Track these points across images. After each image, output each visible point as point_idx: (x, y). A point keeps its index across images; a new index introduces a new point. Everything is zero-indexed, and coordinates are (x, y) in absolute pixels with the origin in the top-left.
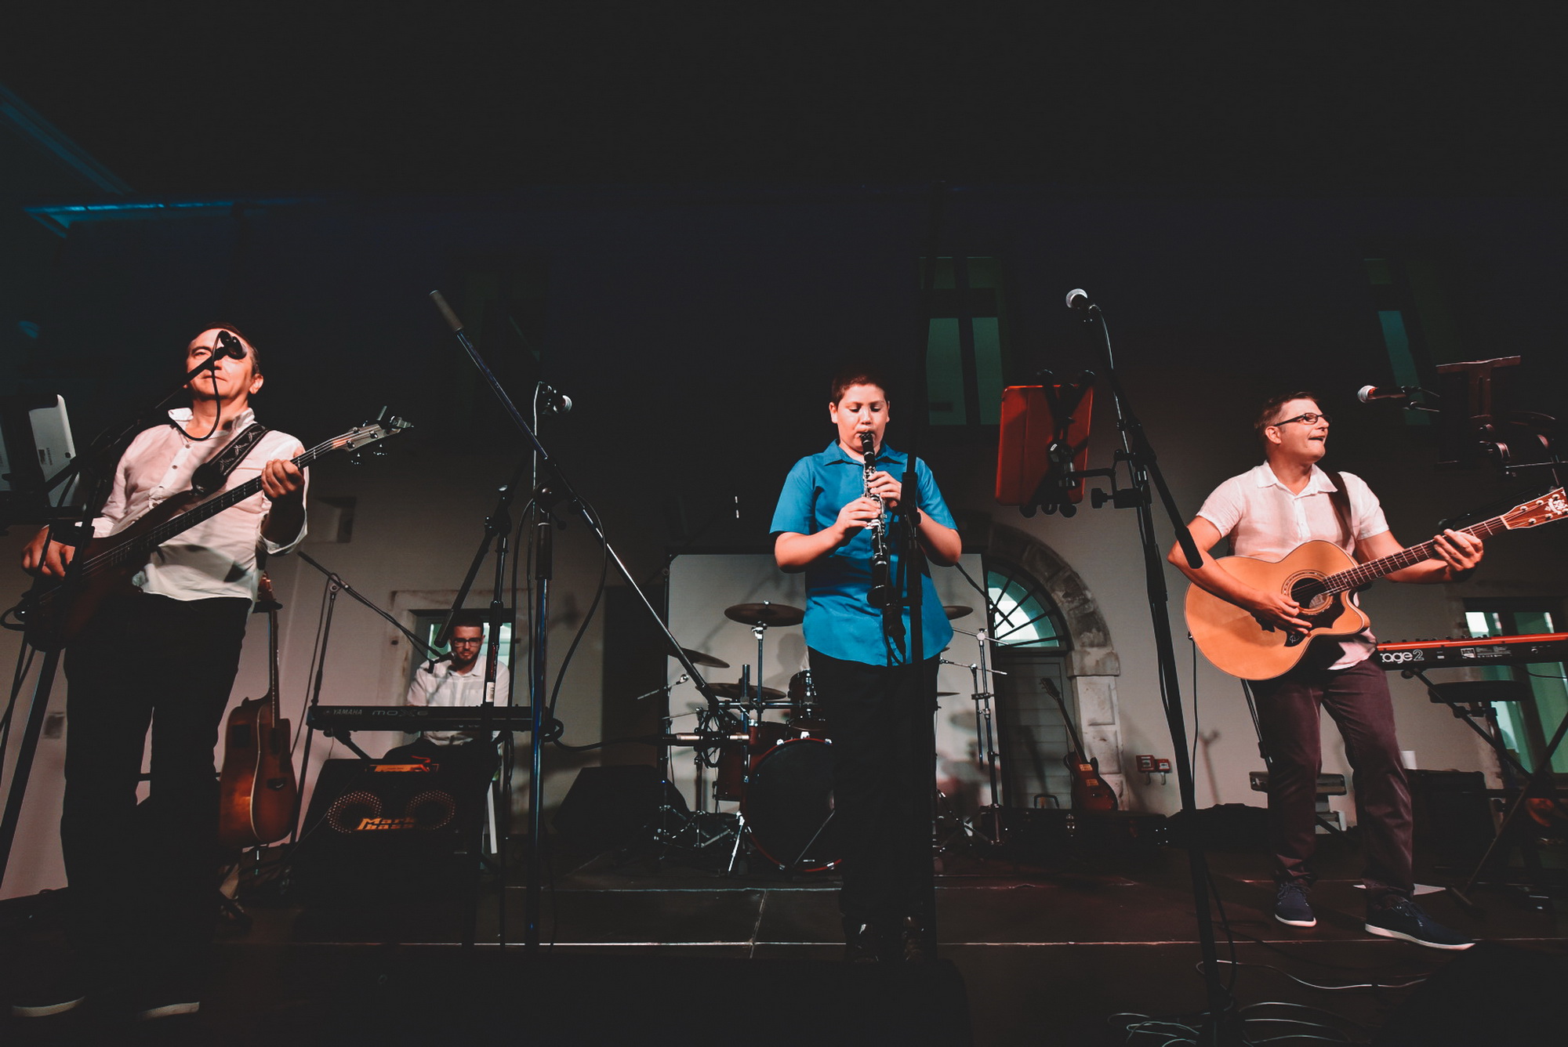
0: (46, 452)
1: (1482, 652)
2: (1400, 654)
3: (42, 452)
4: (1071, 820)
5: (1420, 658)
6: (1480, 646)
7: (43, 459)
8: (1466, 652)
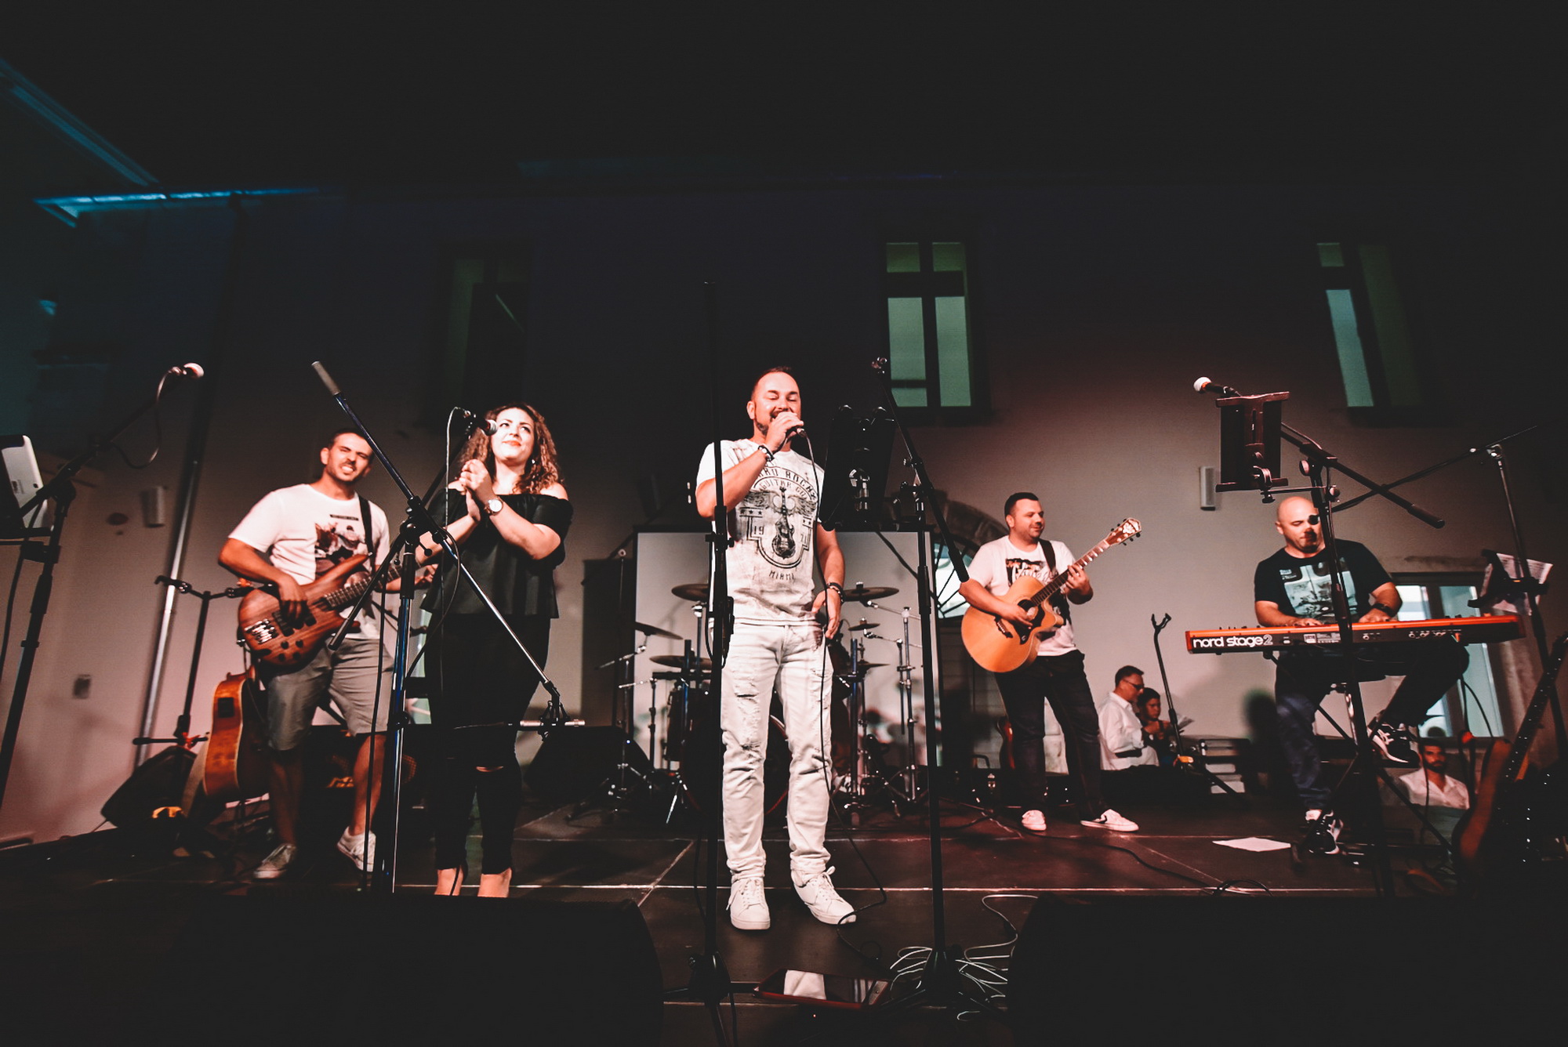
0: (18, 484)
1: (1321, 638)
2: (1252, 639)
3: (15, 483)
4: (991, 779)
5: (1270, 643)
6: (1321, 633)
7: (16, 489)
8: (1308, 637)
